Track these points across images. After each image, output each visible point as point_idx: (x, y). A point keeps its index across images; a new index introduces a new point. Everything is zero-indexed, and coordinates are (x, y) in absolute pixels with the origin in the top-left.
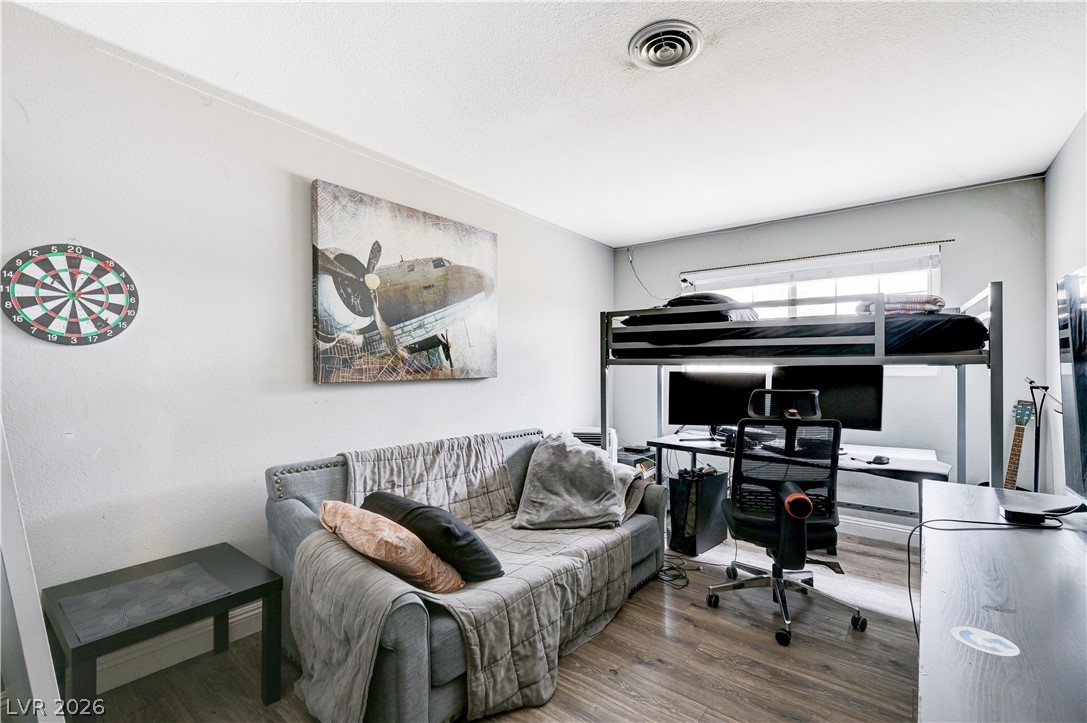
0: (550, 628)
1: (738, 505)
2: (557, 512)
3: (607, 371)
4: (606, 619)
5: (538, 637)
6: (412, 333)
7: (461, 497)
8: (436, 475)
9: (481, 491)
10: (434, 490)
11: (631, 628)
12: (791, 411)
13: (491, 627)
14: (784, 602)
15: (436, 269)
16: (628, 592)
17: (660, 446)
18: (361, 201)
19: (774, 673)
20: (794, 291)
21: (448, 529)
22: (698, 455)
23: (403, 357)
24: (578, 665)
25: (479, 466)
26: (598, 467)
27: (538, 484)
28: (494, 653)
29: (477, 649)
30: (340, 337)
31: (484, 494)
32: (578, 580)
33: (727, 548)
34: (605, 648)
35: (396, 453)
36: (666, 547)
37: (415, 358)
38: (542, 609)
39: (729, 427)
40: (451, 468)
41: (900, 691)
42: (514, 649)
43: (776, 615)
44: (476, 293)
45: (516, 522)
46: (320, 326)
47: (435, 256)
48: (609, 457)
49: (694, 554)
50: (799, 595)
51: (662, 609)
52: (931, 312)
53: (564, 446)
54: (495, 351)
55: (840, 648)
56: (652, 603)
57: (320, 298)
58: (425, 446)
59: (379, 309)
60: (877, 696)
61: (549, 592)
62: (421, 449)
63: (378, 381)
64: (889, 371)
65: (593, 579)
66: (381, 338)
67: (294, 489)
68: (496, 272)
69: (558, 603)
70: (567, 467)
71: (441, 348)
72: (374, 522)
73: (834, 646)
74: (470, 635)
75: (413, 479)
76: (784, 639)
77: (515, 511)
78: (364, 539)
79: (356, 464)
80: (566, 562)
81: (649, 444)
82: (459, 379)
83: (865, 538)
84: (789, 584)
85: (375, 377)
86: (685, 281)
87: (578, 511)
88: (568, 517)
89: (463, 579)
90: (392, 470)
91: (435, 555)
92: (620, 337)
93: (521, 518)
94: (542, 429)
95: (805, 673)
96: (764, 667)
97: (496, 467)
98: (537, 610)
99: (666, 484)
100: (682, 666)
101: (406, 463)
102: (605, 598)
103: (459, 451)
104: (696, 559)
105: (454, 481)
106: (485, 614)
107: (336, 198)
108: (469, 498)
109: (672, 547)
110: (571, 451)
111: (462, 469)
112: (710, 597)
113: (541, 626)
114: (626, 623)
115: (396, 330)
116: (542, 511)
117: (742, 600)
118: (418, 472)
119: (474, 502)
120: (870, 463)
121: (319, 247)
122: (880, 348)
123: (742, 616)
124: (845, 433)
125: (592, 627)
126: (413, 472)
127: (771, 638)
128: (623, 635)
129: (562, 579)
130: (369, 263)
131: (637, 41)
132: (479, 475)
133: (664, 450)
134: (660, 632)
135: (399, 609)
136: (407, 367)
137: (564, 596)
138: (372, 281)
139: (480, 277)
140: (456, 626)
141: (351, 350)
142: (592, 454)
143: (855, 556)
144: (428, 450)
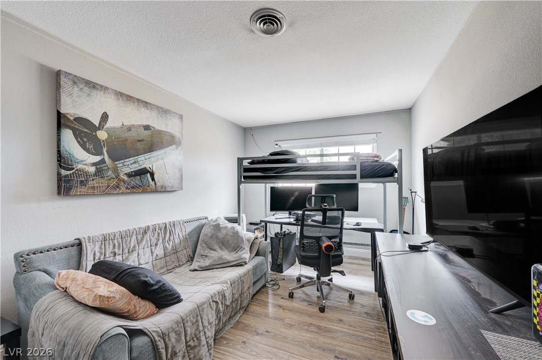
0: (209, 327)
1: (302, 249)
2: (215, 260)
3: (241, 187)
4: (240, 313)
5: (202, 334)
6: (129, 166)
7: (160, 257)
8: (144, 246)
9: (173, 252)
10: (142, 254)
11: (253, 316)
12: (325, 204)
13: (173, 335)
14: (322, 291)
15: (146, 131)
16: (251, 297)
17: (266, 222)
18: (94, 87)
19: (319, 328)
20: (322, 151)
21: (145, 281)
22: (283, 225)
23: (123, 179)
24: (225, 342)
25: (172, 238)
26: (236, 234)
27: (205, 246)
28: (174, 350)
29: (163, 351)
30: (78, 168)
31: (174, 253)
32: (225, 296)
33: (296, 267)
34: (239, 330)
35: (117, 235)
36: (269, 270)
37: (132, 180)
38: (205, 317)
39: (296, 212)
40: (154, 241)
41: (370, 326)
42: (188, 344)
43: (318, 297)
44: (170, 145)
45: (192, 267)
46: (62, 160)
47: (145, 123)
48: (242, 229)
49: (282, 272)
50: (327, 287)
51: (267, 302)
52: (377, 161)
53: (219, 225)
54: (182, 176)
55: (345, 310)
56: (262, 300)
57: (62, 143)
58: (138, 230)
59: (107, 151)
60: (361, 331)
61: (209, 306)
62: (135, 232)
63: (107, 194)
64: (362, 186)
65: (233, 294)
66: (108, 169)
67: (36, 264)
68: (182, 135)
69: (214, 312)
70: (221, 235)
71: (149, 175)
72: (94, 282)
73: (343, 309)
74: (159, 343)
75: (129, 250)
76: (322, 310)
77: (192, 260)
78: (85, 294)
79: (87, 244)
80: (218, 288)
81: (261, 221)
82: (160, 192)
83: (350, 256)
84: (323, 282)
85: (104, 191)
86: (277, 145)
87: (226, 258)
88: (221, 262)
89: (157, 307)
90: (114, 245)
91: (137, 297)
92: (246, 170)
93: (195, 265)
94: (207, 216)
95: (332, 325)
96: (315, 325)
97: (181, 238)
98: (202, 318)
99: (269, 240)
100: (278, 333)
101: (124, 240)
102: (239, 302)
103: (159, 231)
104: (283, 274)
105: (155, 248)
106: (169, 328)
107: (75, 83)
108: (165, 256)
109: (272, 270)
110: (222, 227)
111: (161, 241)
112: (290, 293)
113: (203, 327)
114: (251, 314)
115: (119, 164)
116: (207, 260)
117: (304, 292)
118: (132, 245)
119: (168, 259)
120: (354, 225)
121: (62, 111)
122: (358, 176)
123: (304, 300)
124: (346, 213)
125: (232, 319)
126: (128, 246)
127: (316, 310)
128: (249, 320)
129: (216, 298)
130: (100, 124)
131: (254, 18)
132: (171, 243)
133: (268, 224)
134: (267, 316)
135: (107, 340)
136: (126, 185)
137: (217, 307)
138: (102, 135)
139: (173, 137)
140: (149, 340)
141: (87, 175)
142: (233, 228)
143: (347, 264)
144: (139, 232)
